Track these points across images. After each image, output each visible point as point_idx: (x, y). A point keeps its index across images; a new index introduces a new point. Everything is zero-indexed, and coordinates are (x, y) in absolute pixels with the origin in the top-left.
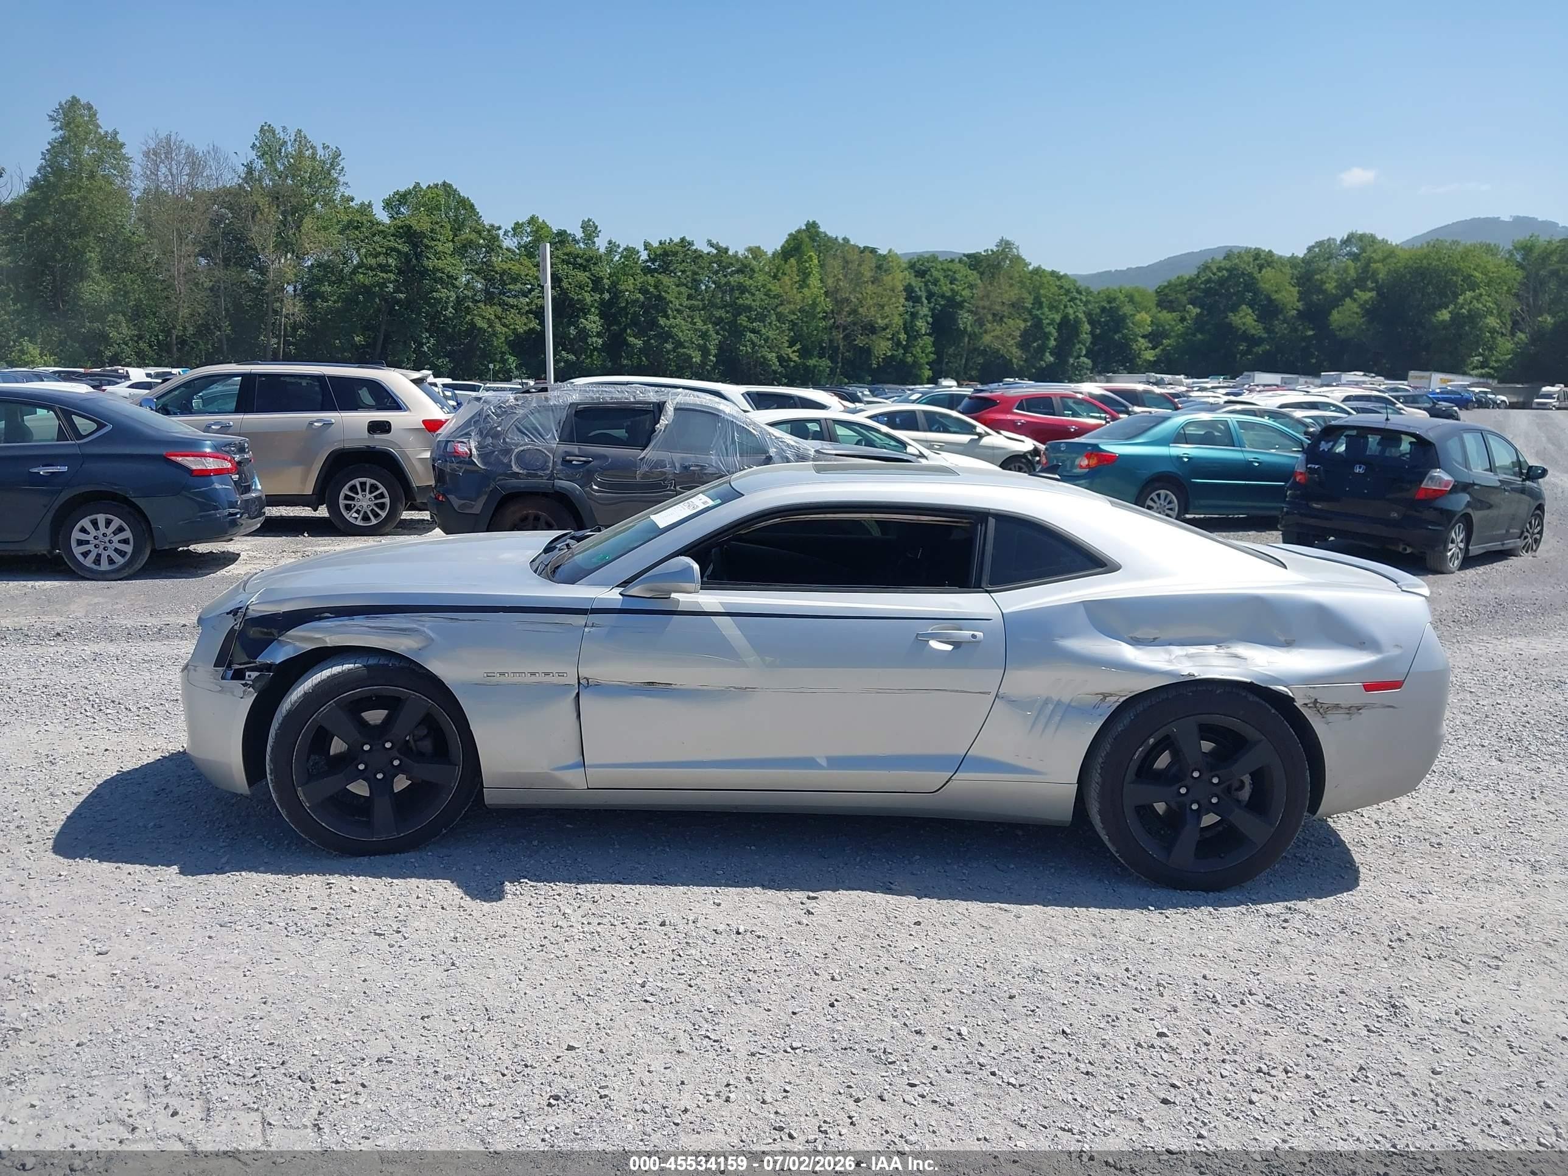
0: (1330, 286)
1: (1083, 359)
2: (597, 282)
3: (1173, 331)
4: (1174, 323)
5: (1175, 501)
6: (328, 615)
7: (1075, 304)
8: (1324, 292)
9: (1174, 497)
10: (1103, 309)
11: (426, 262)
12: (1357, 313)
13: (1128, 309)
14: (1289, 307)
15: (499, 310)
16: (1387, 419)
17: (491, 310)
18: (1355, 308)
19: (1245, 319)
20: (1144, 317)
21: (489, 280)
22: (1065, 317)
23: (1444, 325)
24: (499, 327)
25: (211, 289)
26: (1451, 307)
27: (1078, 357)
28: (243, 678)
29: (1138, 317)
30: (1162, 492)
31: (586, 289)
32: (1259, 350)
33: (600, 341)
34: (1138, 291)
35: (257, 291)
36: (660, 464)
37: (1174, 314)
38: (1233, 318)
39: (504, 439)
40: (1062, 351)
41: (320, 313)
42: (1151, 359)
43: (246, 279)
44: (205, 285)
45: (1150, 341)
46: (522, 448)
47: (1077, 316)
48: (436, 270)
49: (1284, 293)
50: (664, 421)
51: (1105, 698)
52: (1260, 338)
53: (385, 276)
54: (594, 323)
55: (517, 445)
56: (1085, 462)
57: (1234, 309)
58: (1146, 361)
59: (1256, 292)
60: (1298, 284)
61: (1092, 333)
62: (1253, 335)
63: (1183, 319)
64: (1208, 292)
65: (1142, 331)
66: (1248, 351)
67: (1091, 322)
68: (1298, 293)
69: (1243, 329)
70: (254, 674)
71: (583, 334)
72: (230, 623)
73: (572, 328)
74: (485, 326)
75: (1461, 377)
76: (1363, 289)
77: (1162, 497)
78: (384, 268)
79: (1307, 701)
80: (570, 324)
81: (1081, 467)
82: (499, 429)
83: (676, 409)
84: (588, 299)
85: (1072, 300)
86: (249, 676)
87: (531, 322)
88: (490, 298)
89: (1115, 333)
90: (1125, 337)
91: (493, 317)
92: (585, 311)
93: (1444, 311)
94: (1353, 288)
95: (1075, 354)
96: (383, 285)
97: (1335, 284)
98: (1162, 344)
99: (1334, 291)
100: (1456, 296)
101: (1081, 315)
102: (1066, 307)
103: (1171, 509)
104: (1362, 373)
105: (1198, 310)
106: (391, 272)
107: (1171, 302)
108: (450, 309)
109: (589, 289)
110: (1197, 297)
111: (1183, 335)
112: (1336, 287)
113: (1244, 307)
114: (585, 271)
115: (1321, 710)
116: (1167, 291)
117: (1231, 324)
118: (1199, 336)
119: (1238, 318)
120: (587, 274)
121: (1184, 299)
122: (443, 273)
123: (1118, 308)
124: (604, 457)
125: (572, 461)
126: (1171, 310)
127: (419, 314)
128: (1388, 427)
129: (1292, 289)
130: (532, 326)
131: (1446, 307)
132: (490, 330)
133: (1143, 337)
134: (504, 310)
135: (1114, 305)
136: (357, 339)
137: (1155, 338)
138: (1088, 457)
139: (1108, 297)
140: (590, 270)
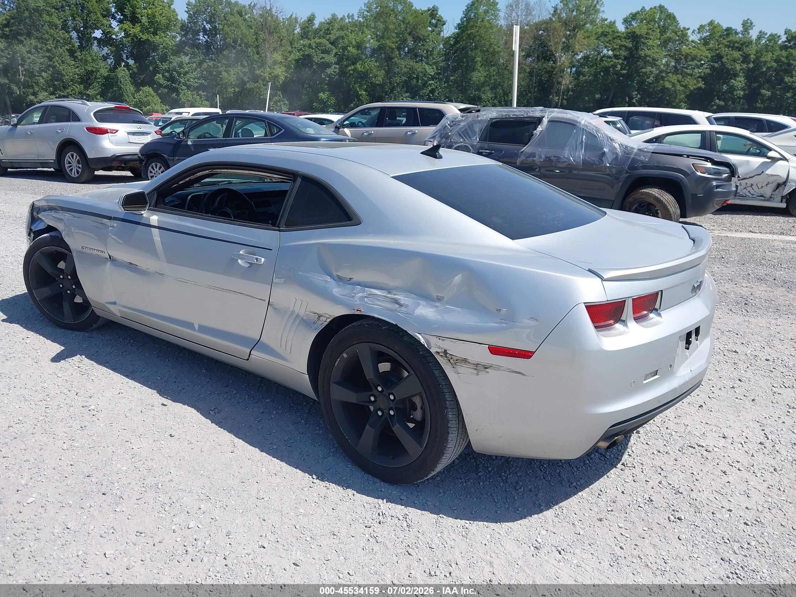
2: (746, 58)
11: (640, 52)
15: (680, 77)
17: (675, 77)
21: (678, 61)
24: (679, 87)
25: (529, 73)
31: (738, 61)
33: (742, 93)
35: (550, 73)
36: (533, 155)
39: (451, 140)
41: (581, 83)
43: (546, 67)
44: (527, 71)
46: (458, 145)
48: (646, 56)
50: (540, 129)
51: (319, 317)
53: (616, 61)
54: (740, 82)
55: (456, 143)
71: (732, 89)
73: (725, 85)
74: (670, 86)
78: (617, 57)
79: (439, 350)
80: (723, 84)
82: (450, 134)
83: (550, 121)
84: (738, 67)
87: (699, 82)
88: (676, 71)
91: (676, 81)
92: (735, 75)
96: (614, 66)
106: (620, 58)
108: (652, 78)
109: (740, 62)
114: (739, 51)
115: (451, 361)
120: (740, 53)
122: (650, 57)
124: (501, 150)
125: (482, 153)
127: (633, 81)
130: (699, 85)
132: (673, 89)
134: (683, 77)
136: (597, 96)
140: (743, 50)
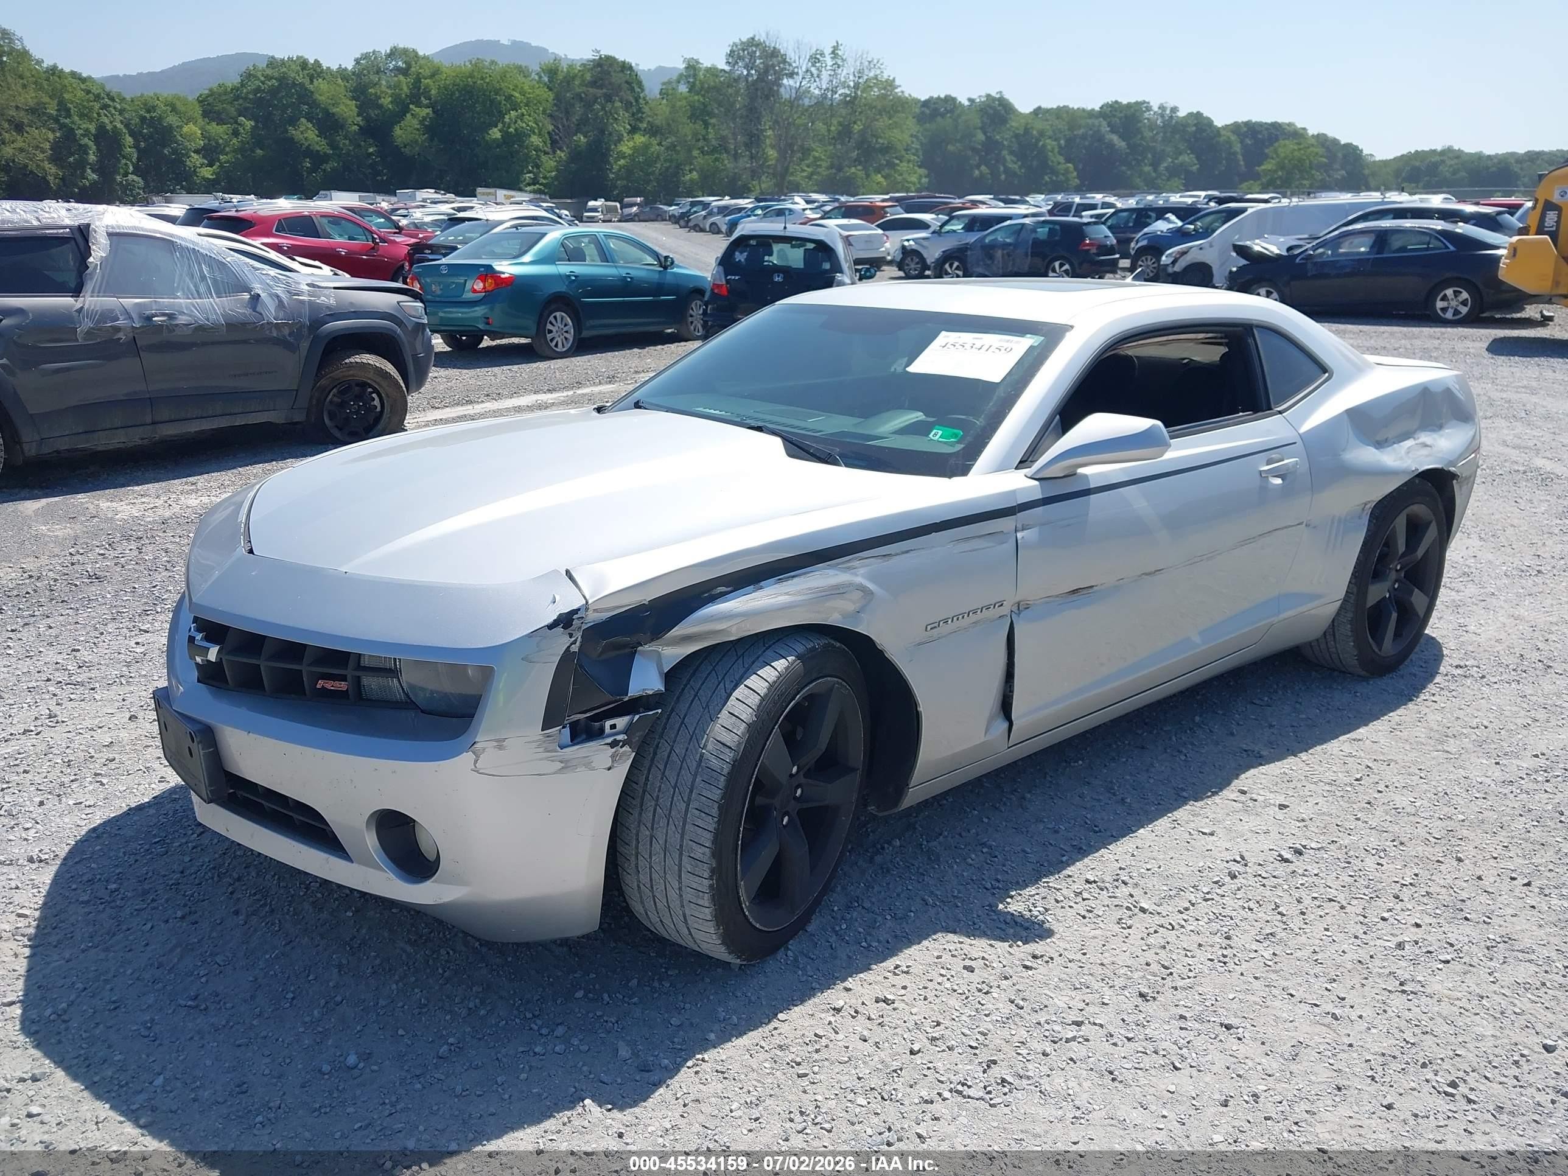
0: (386, 101)
1: (131, 177)
3: (229, 146)
4: (226, 137)
5: (571, 323)
6: (723, 589)
7: (110, 112)
8: (380, 107)
9: (569, 319)
10: (143, 119)
12: (418, 129)
13: (172, 119)
14: (350, 121)
16: (785, 228)
18: (415, 123)
19: (307, 134)
20: (191, 128)
22: (101, 128)
23: (497, 144)
26: (500, 125)
27: (126, 174)
28: (600, 733)
29: (185, 129)
30: (558, 314)
32: (328, 167)
34: (179, 99)
37: (225, 126)
38: (294, 132)
40: (106, 169)
42: (210, 177)
45: (204, 157)
47: (115, 127)
49: (342, 107)
52: (325, 153)
56: (479, 286)
57: (293, 121)
58: (204, 178)
59: (314, 104)
60: (353, 98)
61: (136, 146)
62: (318, 151)
63: (236, 133)
64: (259, 103)
65: (193, 146)
66: (314, 169)
67: (132, 134)
68: (357, 107)
69: (307, 144)
70: (621, 722)
72: (561, 642)
75: (519, 193)
76: (419, 105)
77: (559, 319)
81: (475, 291)
83: (109, 235)
85: (105, 107)
86: (613, 727)
89: (164, 147)
90: (175, 151)
93: (495, 130)
94: (409, 104)
95: (121, 171)
97: (390, 99)
98: (219, 160)
99: (390, 106)
100: (502, 115)
101: (119, 125)
102: (99, 114)
103: (567, 332)
104: (433, 191)
105: (253, 123)
107: (219, 113)
110: (246, 109)
111: (241, 150)
112: (391, 102)
113: (303, 120)
116: (210, 99)
117: (293, 139)
118: (259, 152)
119: (298, 132)
121: (233, 111)
123: (160, 119)
124: (21, 312)
126: (221, 122)
128: (787, 234)
129: (349, 102)
131: (496, 126)
133: (197, 152)
135: (154, 115)
137: (210, 152)
138: (483, 279)
139: (145, 104)
